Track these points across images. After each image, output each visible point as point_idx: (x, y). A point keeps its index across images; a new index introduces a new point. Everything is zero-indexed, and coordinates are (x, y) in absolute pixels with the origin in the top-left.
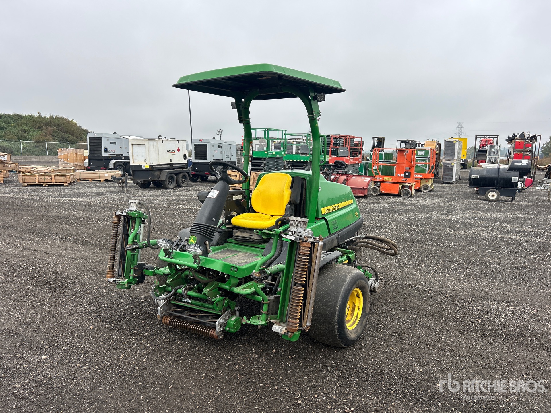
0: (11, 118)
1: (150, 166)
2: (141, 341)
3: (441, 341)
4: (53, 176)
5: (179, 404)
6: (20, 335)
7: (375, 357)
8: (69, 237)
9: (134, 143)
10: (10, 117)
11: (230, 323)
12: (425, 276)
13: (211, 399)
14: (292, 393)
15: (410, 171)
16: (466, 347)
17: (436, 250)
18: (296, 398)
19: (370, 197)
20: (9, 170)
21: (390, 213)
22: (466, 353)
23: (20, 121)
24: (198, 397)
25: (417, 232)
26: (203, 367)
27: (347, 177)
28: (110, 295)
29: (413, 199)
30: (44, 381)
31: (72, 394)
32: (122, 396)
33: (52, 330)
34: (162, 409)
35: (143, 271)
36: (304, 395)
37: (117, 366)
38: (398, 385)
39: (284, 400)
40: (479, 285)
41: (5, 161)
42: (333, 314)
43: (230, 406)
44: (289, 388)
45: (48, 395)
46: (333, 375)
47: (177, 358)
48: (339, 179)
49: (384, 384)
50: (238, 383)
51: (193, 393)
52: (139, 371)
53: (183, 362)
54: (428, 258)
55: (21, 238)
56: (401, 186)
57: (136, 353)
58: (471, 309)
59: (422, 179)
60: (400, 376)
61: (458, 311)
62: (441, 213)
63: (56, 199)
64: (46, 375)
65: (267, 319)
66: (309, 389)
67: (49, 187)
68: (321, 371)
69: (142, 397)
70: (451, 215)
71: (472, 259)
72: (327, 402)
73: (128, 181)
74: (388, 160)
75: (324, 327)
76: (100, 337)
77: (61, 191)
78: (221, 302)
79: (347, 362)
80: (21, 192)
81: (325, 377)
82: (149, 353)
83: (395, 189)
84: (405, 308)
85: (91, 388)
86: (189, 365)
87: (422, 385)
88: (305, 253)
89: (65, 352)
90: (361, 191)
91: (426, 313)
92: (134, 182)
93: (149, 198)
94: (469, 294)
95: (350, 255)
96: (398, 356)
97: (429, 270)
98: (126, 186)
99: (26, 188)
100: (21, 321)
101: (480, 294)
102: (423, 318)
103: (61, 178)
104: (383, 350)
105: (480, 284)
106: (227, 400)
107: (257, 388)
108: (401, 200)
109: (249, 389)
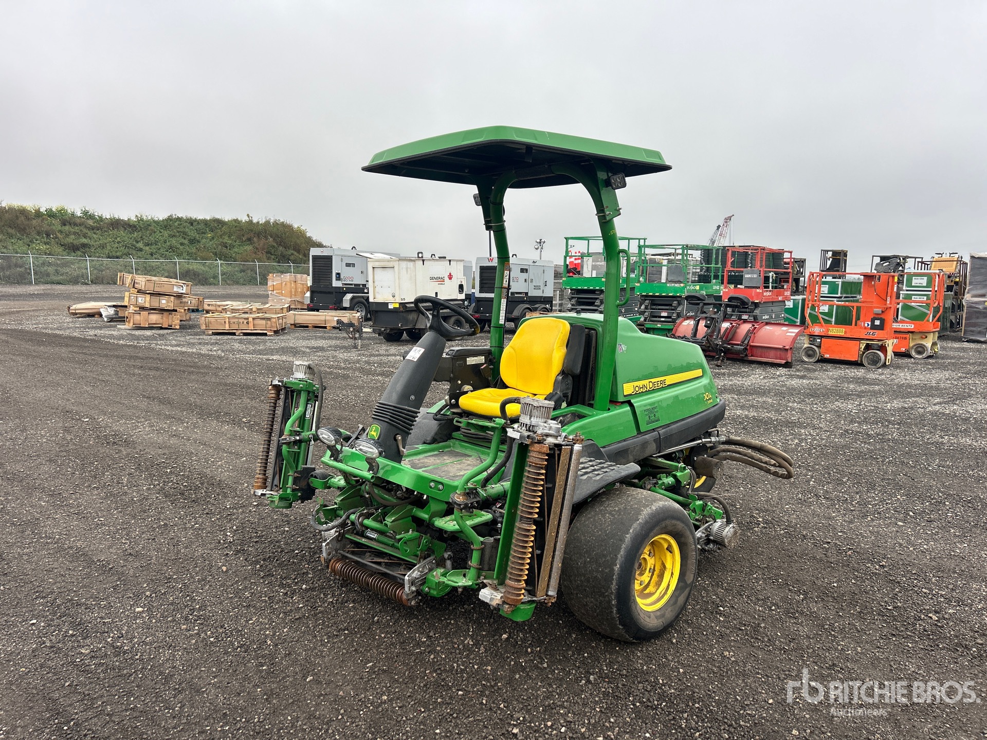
0: (206, 225)
1: (400, 304)
2: (292, 598)
3: (836, 649)
4: (251, 320)
5: (312, 709)
6: (117, 571)
7: (689, 666)
8: (244, 420)
9: (377, 264)
10: (205, 222)
11: (430, 579)
12: (851, 522)
13: (366, 707)
14: (509, 714)
15: (882, 316)
16: (884, 665)
17: (895, 474)
18: (512, 722)
19: (798, 365)
20: (189, 309)
21: (828, 398)
22: (880, 678)
23: (220, 229)
24: (348, 700)
25: (869, 436)
26: (375, 651)
27: (753, 325)
28: (272, 518)
29: (887, 371)
30: (125, 648)
31: (157, 673)
32: (229, 685)
33: (165, 568)
34: (283, 714)
35: (310, 480)
36: (529, 719)
37: (241, 634)
38: (714, 722)
39: (490, 725)
40: (961, 548)
41: (182, 293)
42: (608, 578)
43: (394, 723)
44: (506, 705)
45: (124, 670)
46: (595, 690)
47: (339, 631)
48: (738, 330)
49: (686, 719)
50: (422, 685)
51: (341, 693)
52: (271, 647)
53: (345, 639)
54: (872, 486)
55: (173, 418)
56: (864, 345)
57: (278, 617)
58: (925, 593)
59: (912, 332)
60: (725, 706)
61: (896, 595)
62: (938, 400)
63: (247, 357)
64: (131, 639)
65: (479, 577)
66: (543, 710)
67: (245, 337)
68: (577, 680)
69: (259, 690)
70: (958, 405)
71: (968, 495)
72: (565, 737)
73: (365, 330)
74: (851, 294)
75: (592, 602)
76: (232, 585)
77: (259, 344)
78: (416, 542)
79: (632, 670)
80: (200, 344)
81: (580, 692)
82: (296, 619)
83: (853, 351)
84: (785, 580)
85: (189, 666)
86: (353, 646)
87: (762, 729)
88: (537, 464)
89: (172, 604)
90: (779, 352)
91: (825, 594)
92: (374, 331)
93: (393, 357)
94: (934, 563)
95: (679, 474)
96: (735, 670)
97: (864, 510)
98: (360, 338)
99: (209, 337)
100: (126, 550)
101: (957, 565)
102: (816, 602)
103: (264, 322)
104: (709, 655)
105: (966, 545)
106: (394, 712)
107: (451, 698)
108: (860, 372)
109: (436, 697)
